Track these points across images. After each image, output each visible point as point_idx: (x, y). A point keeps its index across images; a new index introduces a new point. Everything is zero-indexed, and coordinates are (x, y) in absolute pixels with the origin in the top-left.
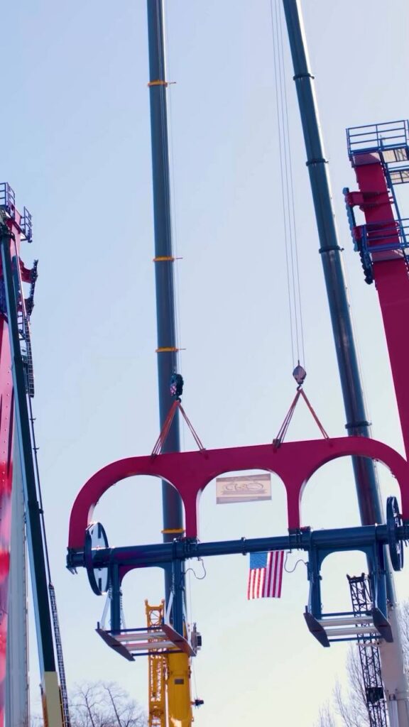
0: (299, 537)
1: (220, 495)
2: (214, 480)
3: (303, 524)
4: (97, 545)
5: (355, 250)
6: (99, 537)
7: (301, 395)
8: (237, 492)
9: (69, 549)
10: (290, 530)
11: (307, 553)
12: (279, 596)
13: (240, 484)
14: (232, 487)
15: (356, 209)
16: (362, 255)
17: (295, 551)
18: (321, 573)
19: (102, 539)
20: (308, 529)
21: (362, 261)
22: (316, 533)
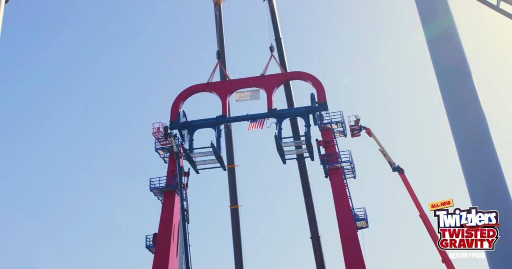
0: (272, 113)
1: (237, 99)
2: (235, 93)
3: (274, 107)
4: (183, 120)
5: (321, 164)
6: (184, 117)
7: (273, 57)
8: (245, 97)
9: (170, 122)
10: (268, 109)
11: (276, 119)
12: (262, 128)
13: (246, 93)
14: (242, 95)
15: (321, 148)
16: (323, 166)
17: (270, 119)
18: (282, 127)
19: (185, 118)
20: (276, 109)
21: (324, 169)
22: (279, 110)
